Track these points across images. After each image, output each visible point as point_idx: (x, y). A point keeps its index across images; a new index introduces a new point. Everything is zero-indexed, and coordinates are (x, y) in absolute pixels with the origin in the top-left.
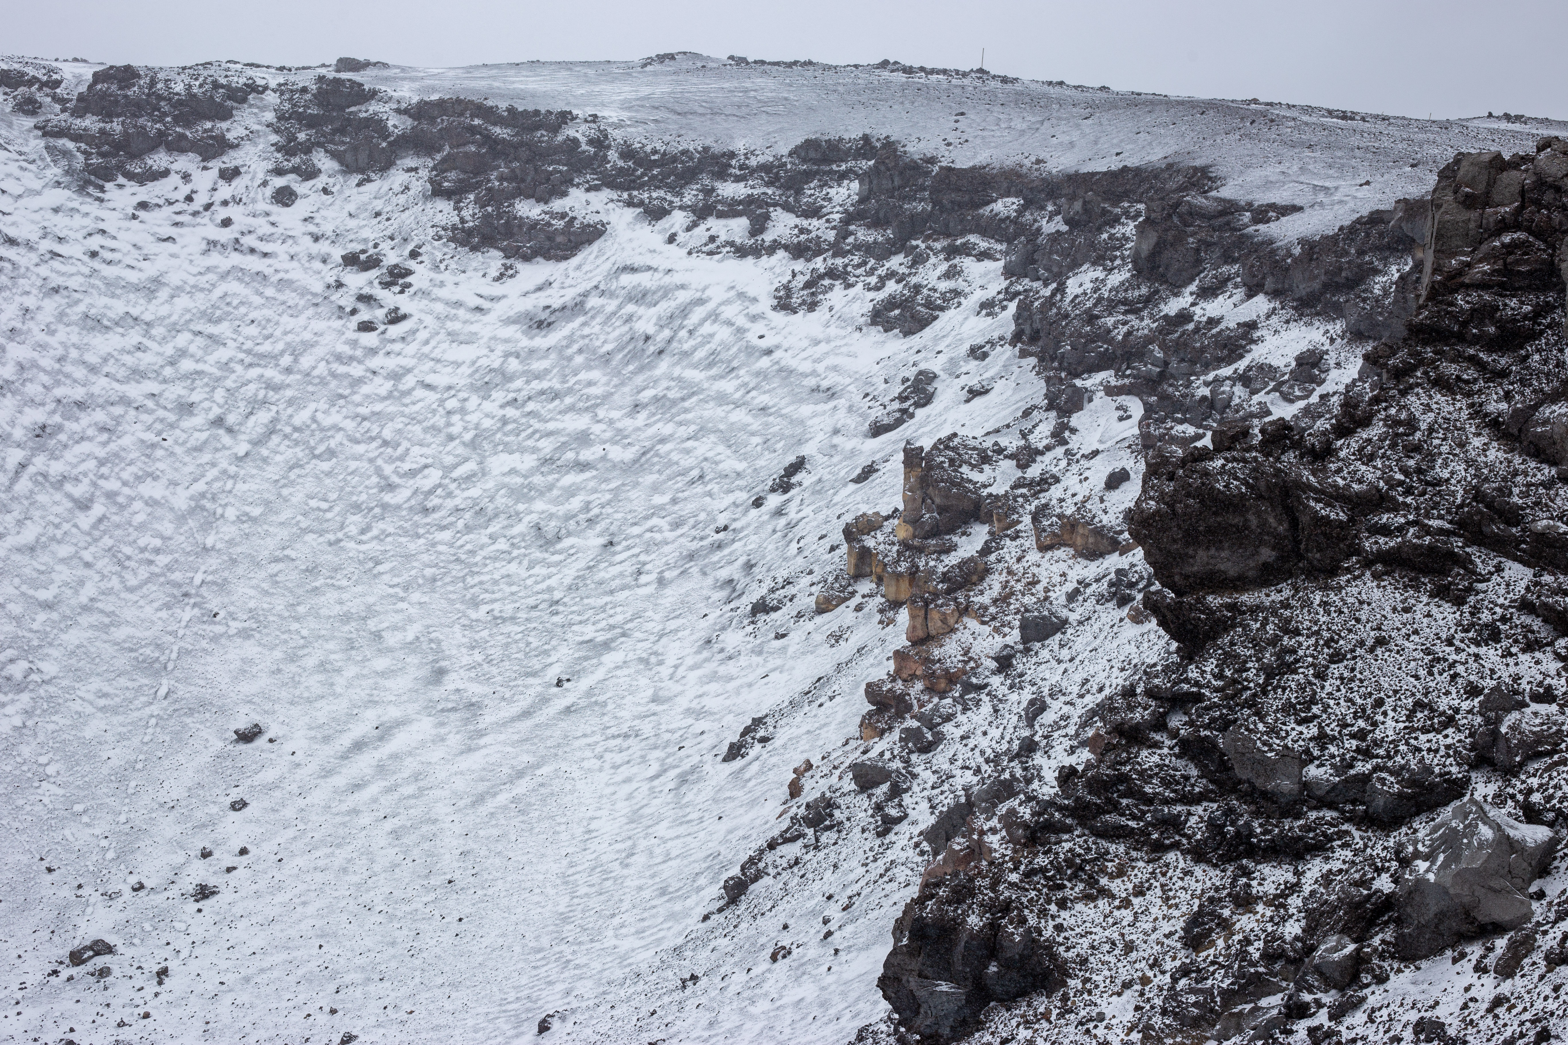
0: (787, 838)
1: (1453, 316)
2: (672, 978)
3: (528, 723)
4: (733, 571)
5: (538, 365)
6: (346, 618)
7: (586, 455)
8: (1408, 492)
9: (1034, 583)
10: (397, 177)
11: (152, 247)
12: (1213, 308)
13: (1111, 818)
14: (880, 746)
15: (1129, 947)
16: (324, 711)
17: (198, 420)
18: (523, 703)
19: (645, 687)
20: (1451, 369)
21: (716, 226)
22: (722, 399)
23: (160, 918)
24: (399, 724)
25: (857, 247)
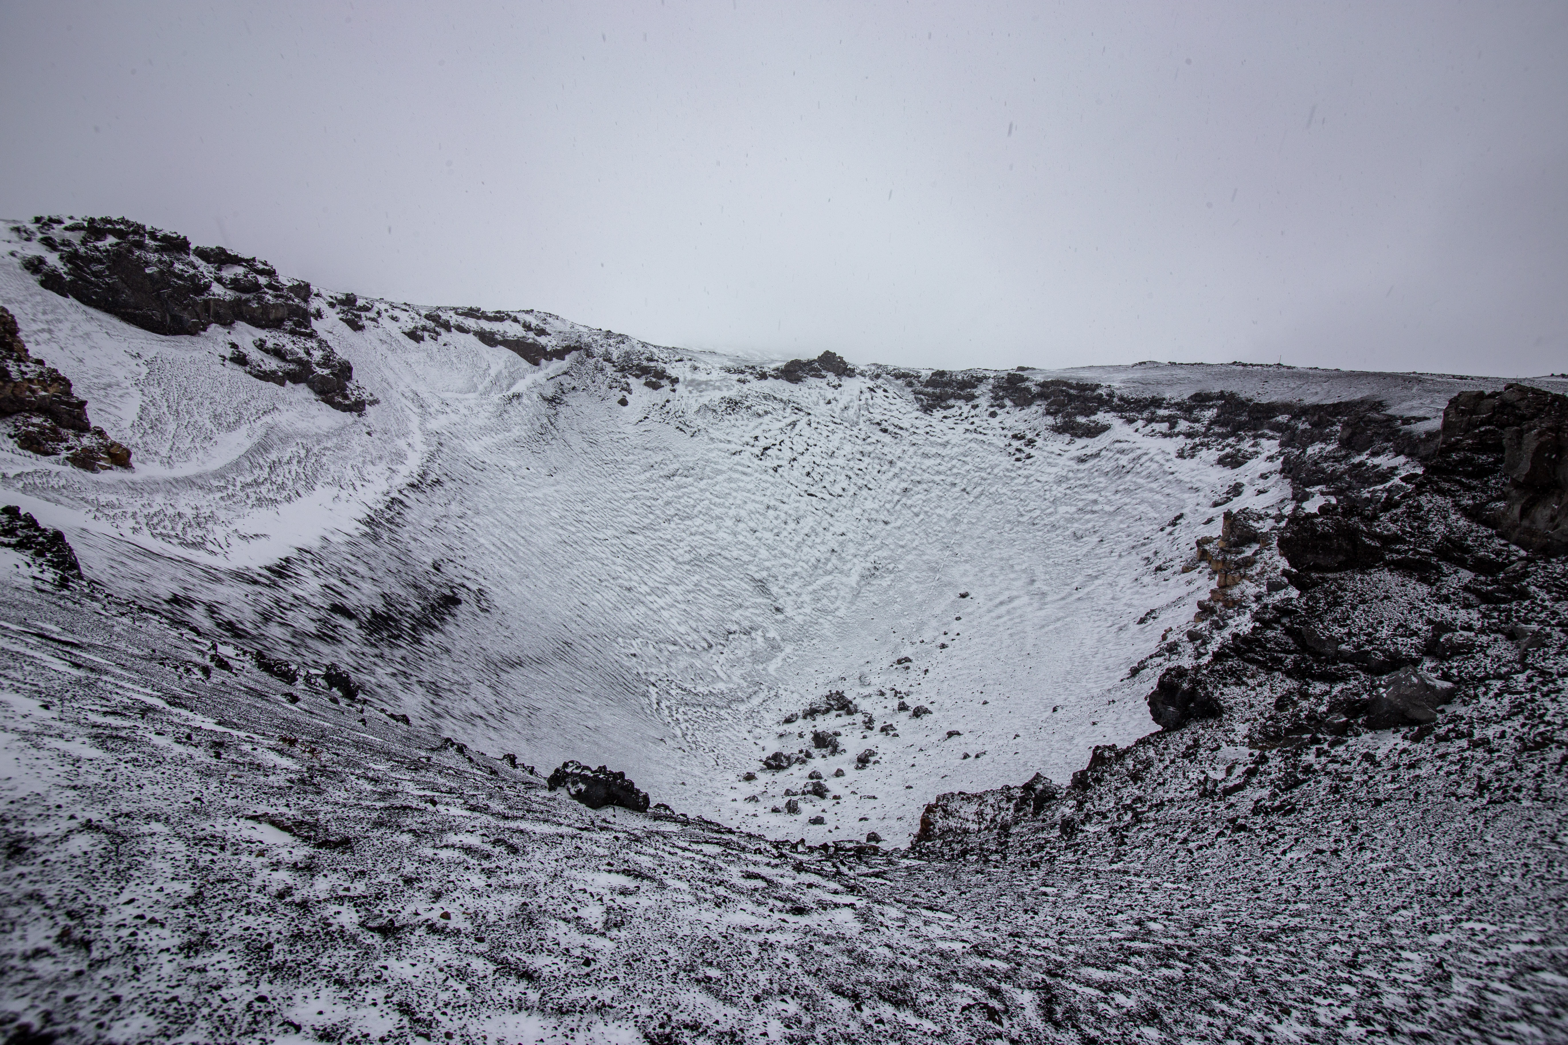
0: (1158, 655)
1: (1449, 463)
2: (1105, 700)
3: (1063, 603)
4: (1150, 554)
5: (1080, 475)
6: (1002, 559)
7: (1095, 508)
8: (1412, 536)
9: (1276, 568)
10: (1034, 408)
11: (946, 431)
12: (1376, 461)
13: (1251, 655)
14: (1201, 625)
15: (1251, 706)
16: (991, 590)
17: (957, 489)
18: (1062, 595)
19: (1109, 593)
20: (1446, 486)
21: (1155, 426)
22: (1151, 490)
23: (928, 653)
24: (1017, 597)
25: (1214, 434)
